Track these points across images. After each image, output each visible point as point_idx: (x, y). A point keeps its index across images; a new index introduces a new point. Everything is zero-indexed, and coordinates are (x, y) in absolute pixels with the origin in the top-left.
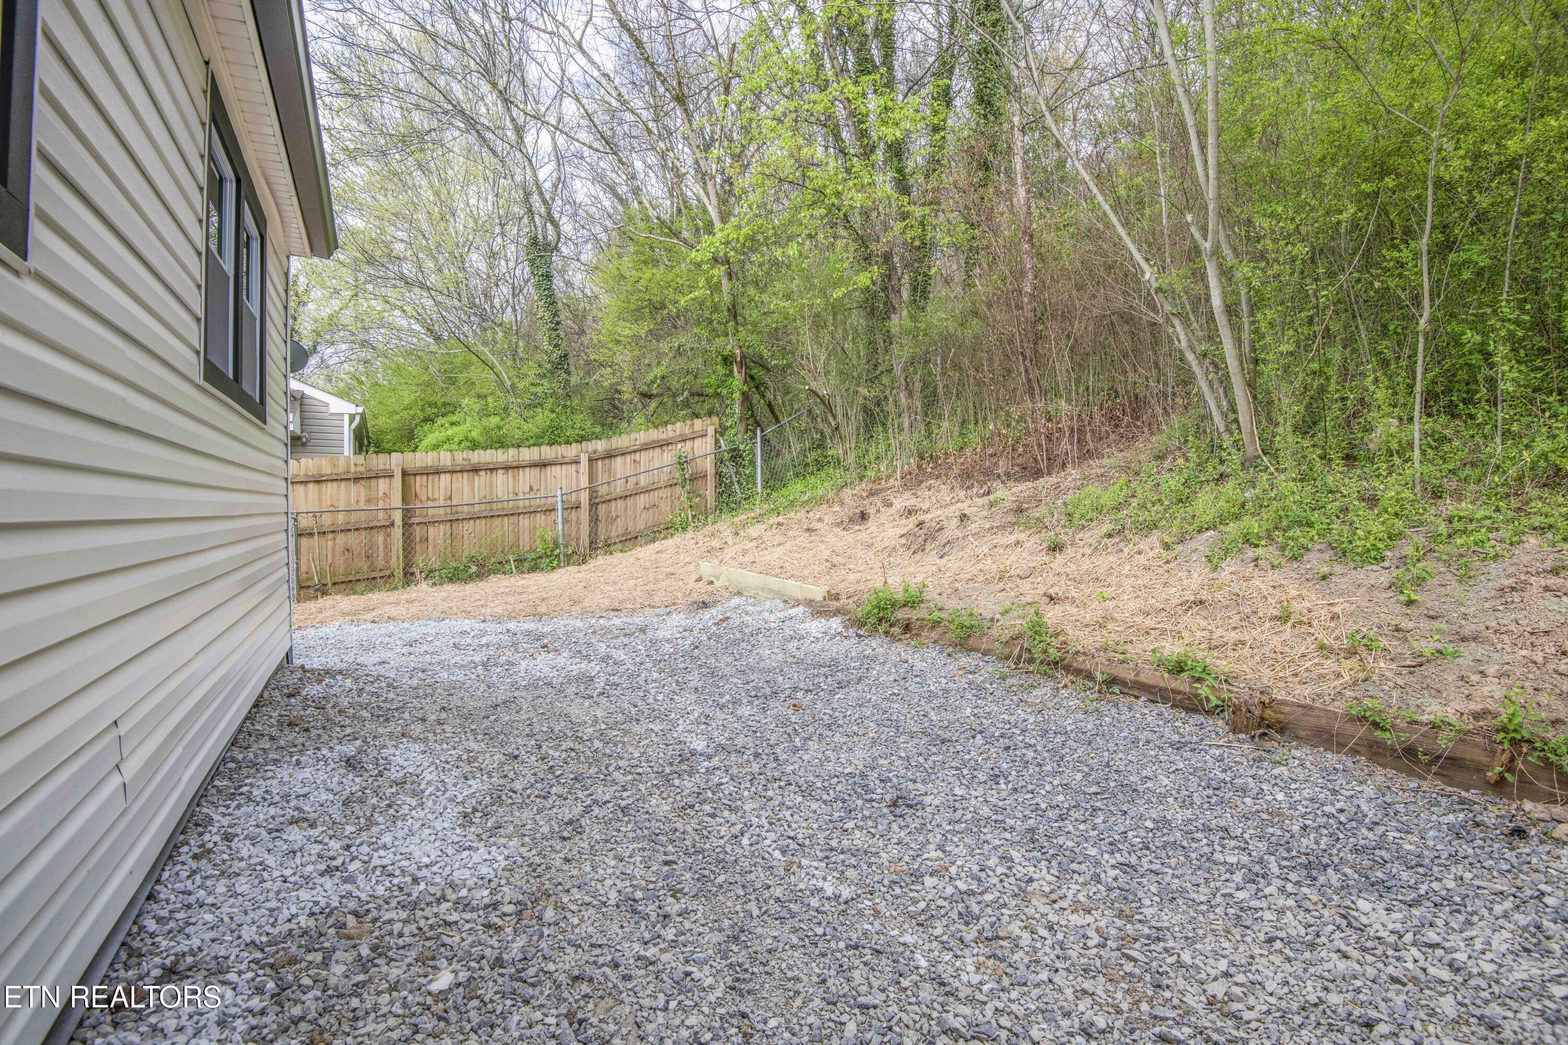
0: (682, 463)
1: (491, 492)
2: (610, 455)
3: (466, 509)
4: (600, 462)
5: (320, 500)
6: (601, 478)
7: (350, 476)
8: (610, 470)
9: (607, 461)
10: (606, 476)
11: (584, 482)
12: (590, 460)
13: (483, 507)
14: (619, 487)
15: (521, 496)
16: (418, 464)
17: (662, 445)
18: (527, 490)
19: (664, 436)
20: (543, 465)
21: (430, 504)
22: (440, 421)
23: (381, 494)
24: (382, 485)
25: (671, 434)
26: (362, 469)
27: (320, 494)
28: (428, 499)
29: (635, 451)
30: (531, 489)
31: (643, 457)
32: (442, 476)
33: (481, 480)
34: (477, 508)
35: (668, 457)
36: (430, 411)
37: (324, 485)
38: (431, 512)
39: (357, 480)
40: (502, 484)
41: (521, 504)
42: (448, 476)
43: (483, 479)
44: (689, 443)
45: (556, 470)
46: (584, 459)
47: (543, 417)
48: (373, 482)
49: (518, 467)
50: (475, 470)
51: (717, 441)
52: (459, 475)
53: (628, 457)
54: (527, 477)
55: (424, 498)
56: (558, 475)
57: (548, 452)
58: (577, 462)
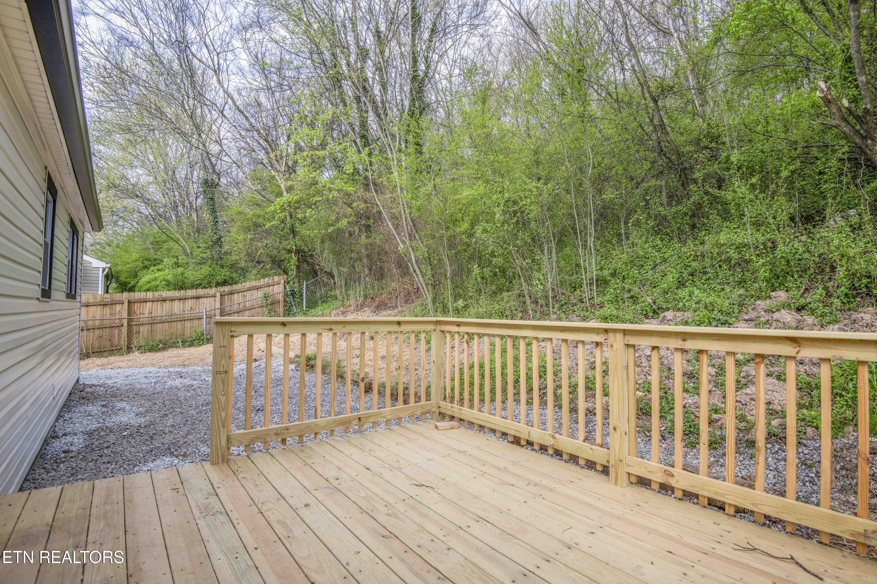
0: (266, 297)
1: (172, 310)
2: (231, 293)
3: (159, 318)
4: (226, 297)
5: (88, 314)
6: (227, 303)
7: (103, 303)
8: (231, 300)
9: (230, 296)
10: (229, 302)
11: (218, 305)
12: (221, 295)
13: (167, 317)
14: (235, 308)
15: (186, 312)
16: (136, 298)
17: (258, 288)
18: (190, 309)
19: (259, 284)
20: (198, 298)
21: (141, 316)
22: (152, 268)
23: (117, 312)
24: (118, 307)
25: (262, 283)
26: (109, 300)
27: (88, 311)
28: (140, 313)
29: (244, 291)
30: (192, 308)
31: (248, 294)
32: (148, 303)
33: (167, 305)
34: (164, 318)
35: (260, 294)
36: (146, 263)
37: (90, 308)
38: (141, 319)
39: (105, 305)
40: (177, 307)
41: (186, 316)
42: (151, 303)
43: (168, 304)
44: (271, 288)
45: (204, 300)
46: (218, 295)
47: (205, 270)
48: (114, 306)
49: (185, 299)
50: (164, 300)
51: (285, 286)
52: (156, 303)
53: (241, 294)
54: (189, 303)
55: (138, 313)
56: (205, 302)
57: (200, 292)
58: (215, 296)
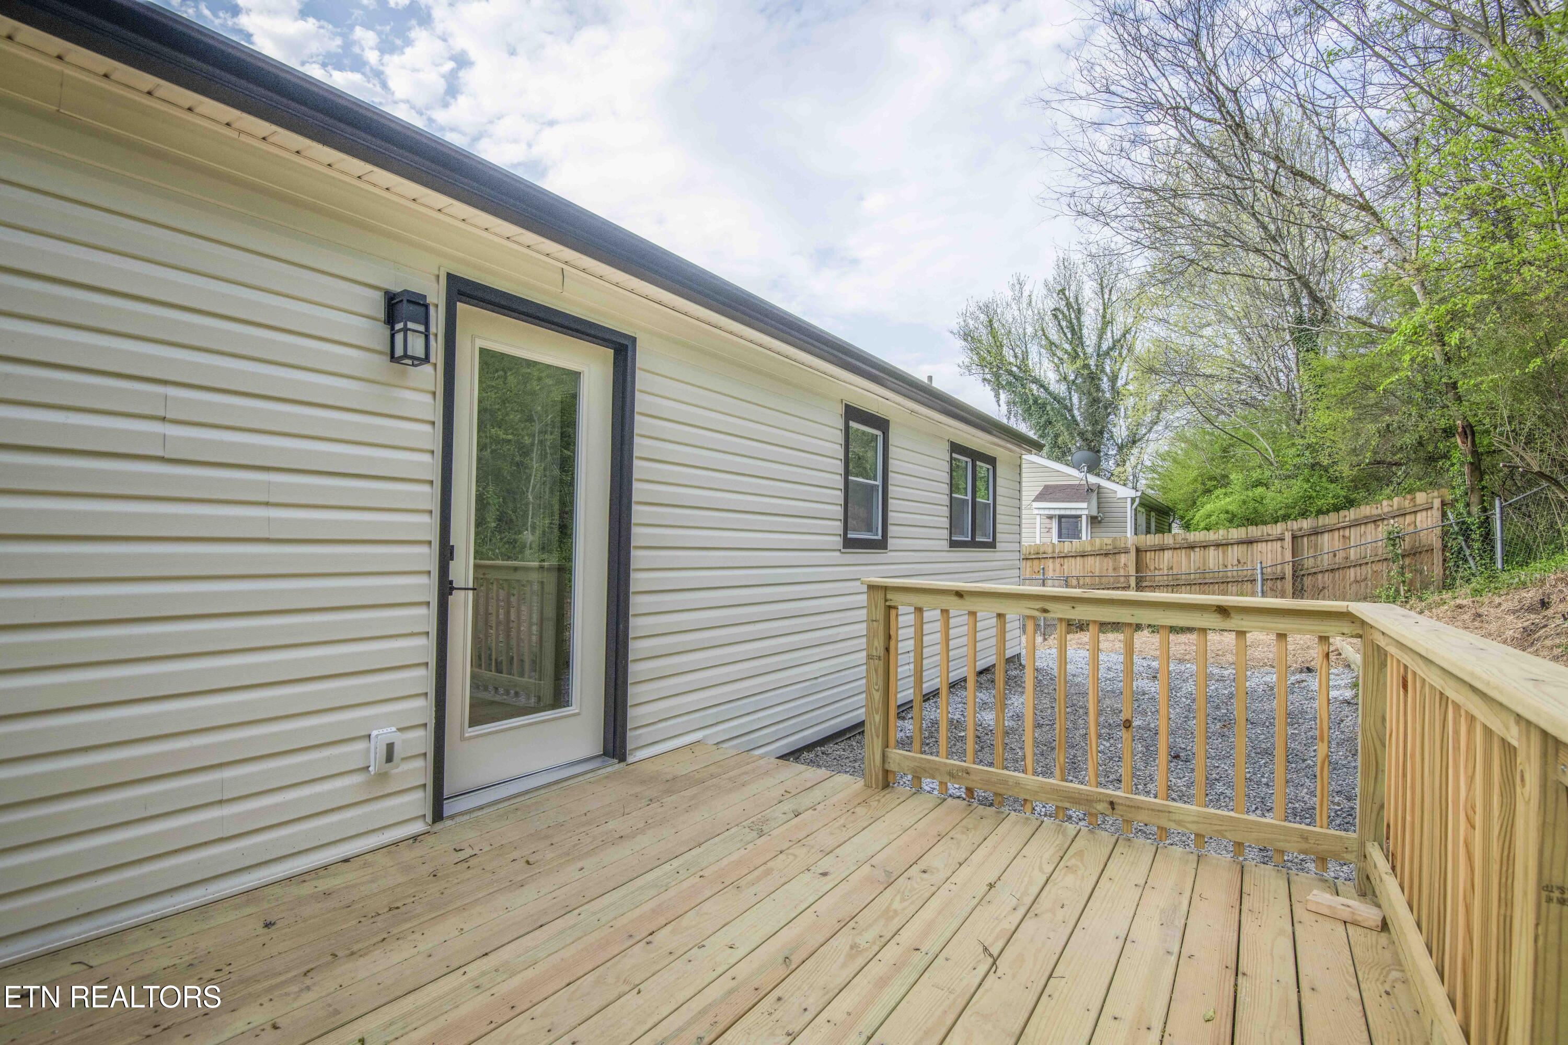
0: (1393, 539)
1: (1204, 564)
2: (1316, 532)
3: (1183, 577)
4: (1305, 539)
5: (1084, 567)
6: (1307, 551)
7: (1102, 552)
8: (1316, 545)
9: (1313, 538)
10: (1311, 551)
11: (1288, 556)
12: (1294, 537)
13: (1198, 576)
14: (1326, 561)
15: (1230, 568)
16: (1148, 543)
17: (1376, 521)
18: (1235, 562)
19: (1379, 511)
20: (1250, 542)
21: (1157, 573)
23: (1122, 565)
24: (1123, 558)
25: (1386, 510)
26: (1110, 547)
27: (1084, 564)
28: (1155, 568)
29: (1344, 528)
30: (1239, 561)
31: (1354, 533)
32: (1166, 552)
33: (1196, 555)
34: (1192, 576)
35: (1382, 531)
37: (1086, 558)
38: (1157, 578)
39: (1106, 555)
40: (1213, 558)
41: (1229, 574)
42: (1170, 552)
43: (1197, 554)
44: (1409, 519)
45: (1261, 546)
46: (1288, 536)
48: (1117, 556)
49: (1227, 545)
50: (1192, 547)
51: (1444, 515)
52: (1179, 551)
53: (1336, 534)
54: (1234, 553)
55: (1152, 568)
56: (1264, 551)
57: (1254, 531)
58: (1282, 539)
